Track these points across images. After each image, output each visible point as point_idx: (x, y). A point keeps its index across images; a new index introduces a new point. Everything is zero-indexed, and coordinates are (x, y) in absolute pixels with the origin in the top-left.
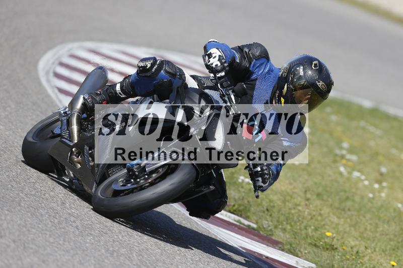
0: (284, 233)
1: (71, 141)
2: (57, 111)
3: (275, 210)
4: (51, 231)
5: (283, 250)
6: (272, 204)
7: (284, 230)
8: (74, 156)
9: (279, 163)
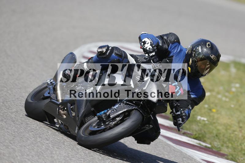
0: (227, 149)
1: (57, 101)
2: (45, 82)
3: (221, 135)
4: (84, 159)
5: (228, 159)
6: (219, 132)
7: (228, 147)
8: (60, 111)
9: (189, 109)
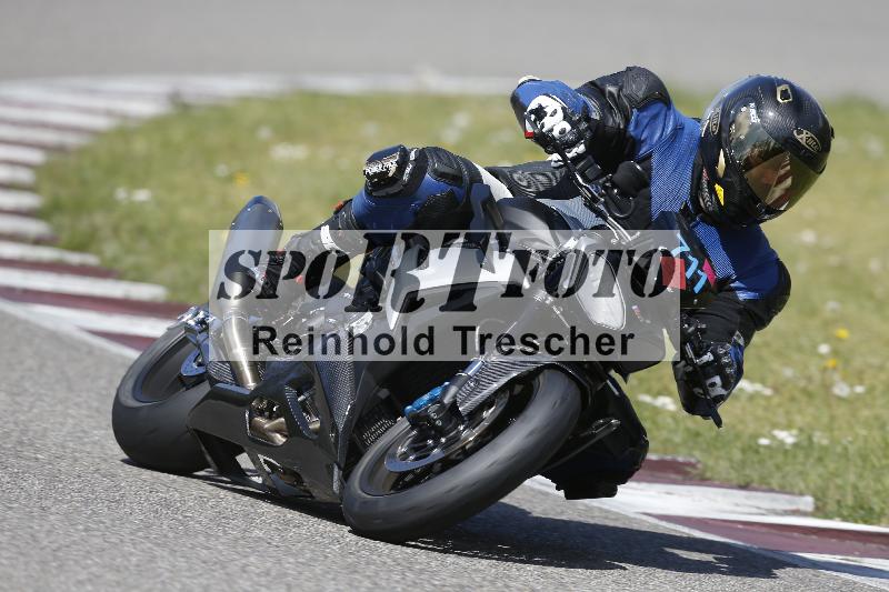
1: (239, 385)
8: (258, 419)
9: (736, 345)
